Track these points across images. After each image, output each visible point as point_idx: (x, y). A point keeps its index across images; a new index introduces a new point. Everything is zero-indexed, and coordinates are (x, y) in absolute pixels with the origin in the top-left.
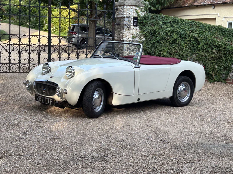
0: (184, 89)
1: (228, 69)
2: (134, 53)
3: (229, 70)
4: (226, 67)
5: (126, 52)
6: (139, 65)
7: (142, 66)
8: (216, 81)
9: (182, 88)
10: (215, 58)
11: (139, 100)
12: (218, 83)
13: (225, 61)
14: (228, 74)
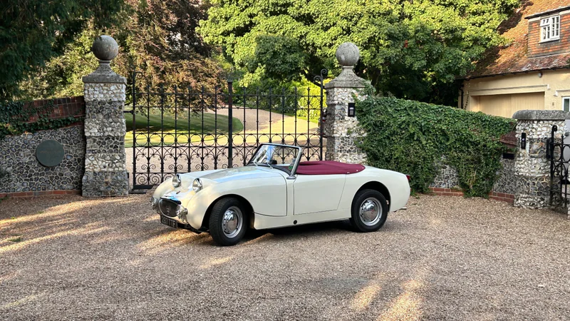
0: (372, 208)
1: (490, 177)
2: (351, 154)
3: (492, 179)
4: (488, 175)
5: (339, 153)
6: (296, 175)
7: (299, 177)
8: (474, 195)
9: (368, 205)
10: (473, 160)
11: (295, 222)
12: (476, 198)
13: (487, 165)
14: (492, 185)
